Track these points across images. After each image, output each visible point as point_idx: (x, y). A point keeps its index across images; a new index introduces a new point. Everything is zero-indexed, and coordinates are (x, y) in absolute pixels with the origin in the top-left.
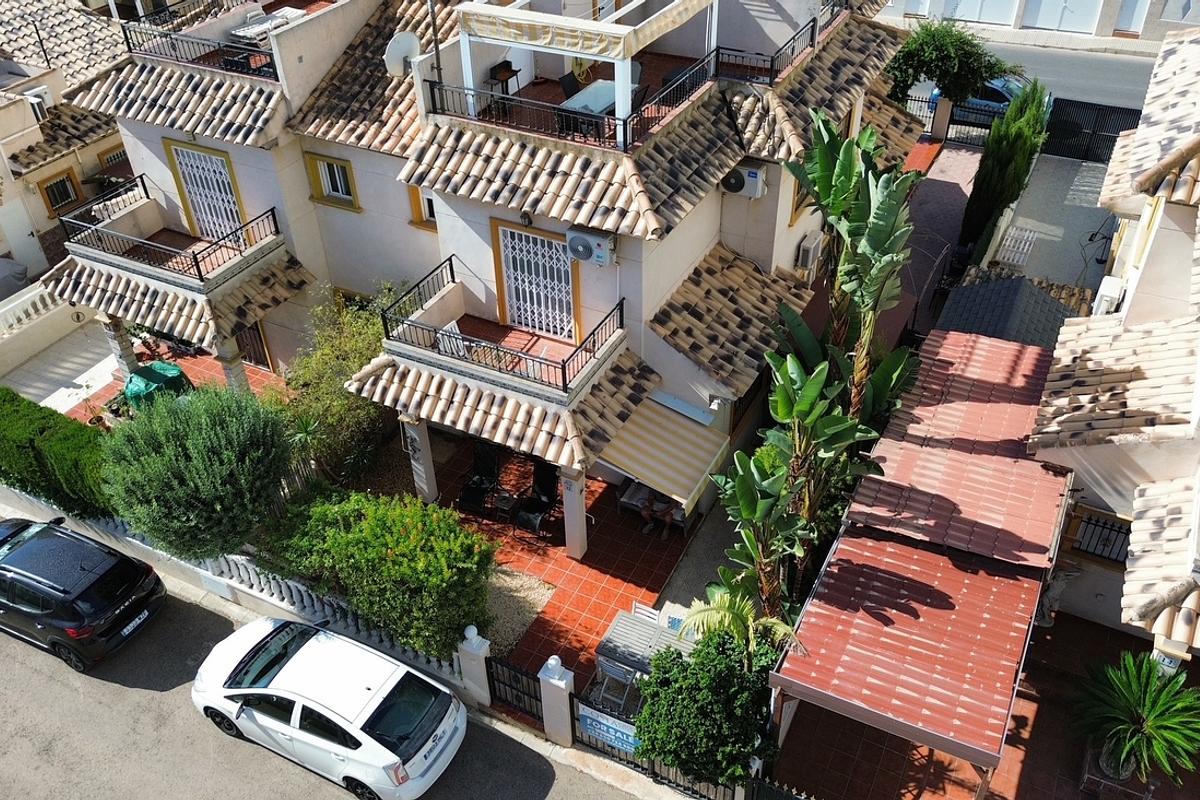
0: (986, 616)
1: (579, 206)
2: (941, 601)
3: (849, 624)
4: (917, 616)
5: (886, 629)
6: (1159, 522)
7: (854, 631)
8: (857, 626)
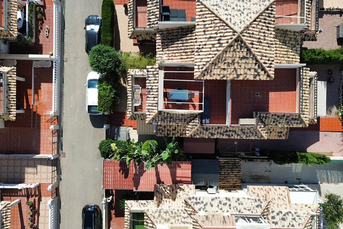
0: (126, 183)
1: (149, 106)
2: (126, 177)
3: (117, 166)
4: (122, 175)
5: (118, 171)
6: (145, 204)
7: (116, 167)
8: (117, 168)
